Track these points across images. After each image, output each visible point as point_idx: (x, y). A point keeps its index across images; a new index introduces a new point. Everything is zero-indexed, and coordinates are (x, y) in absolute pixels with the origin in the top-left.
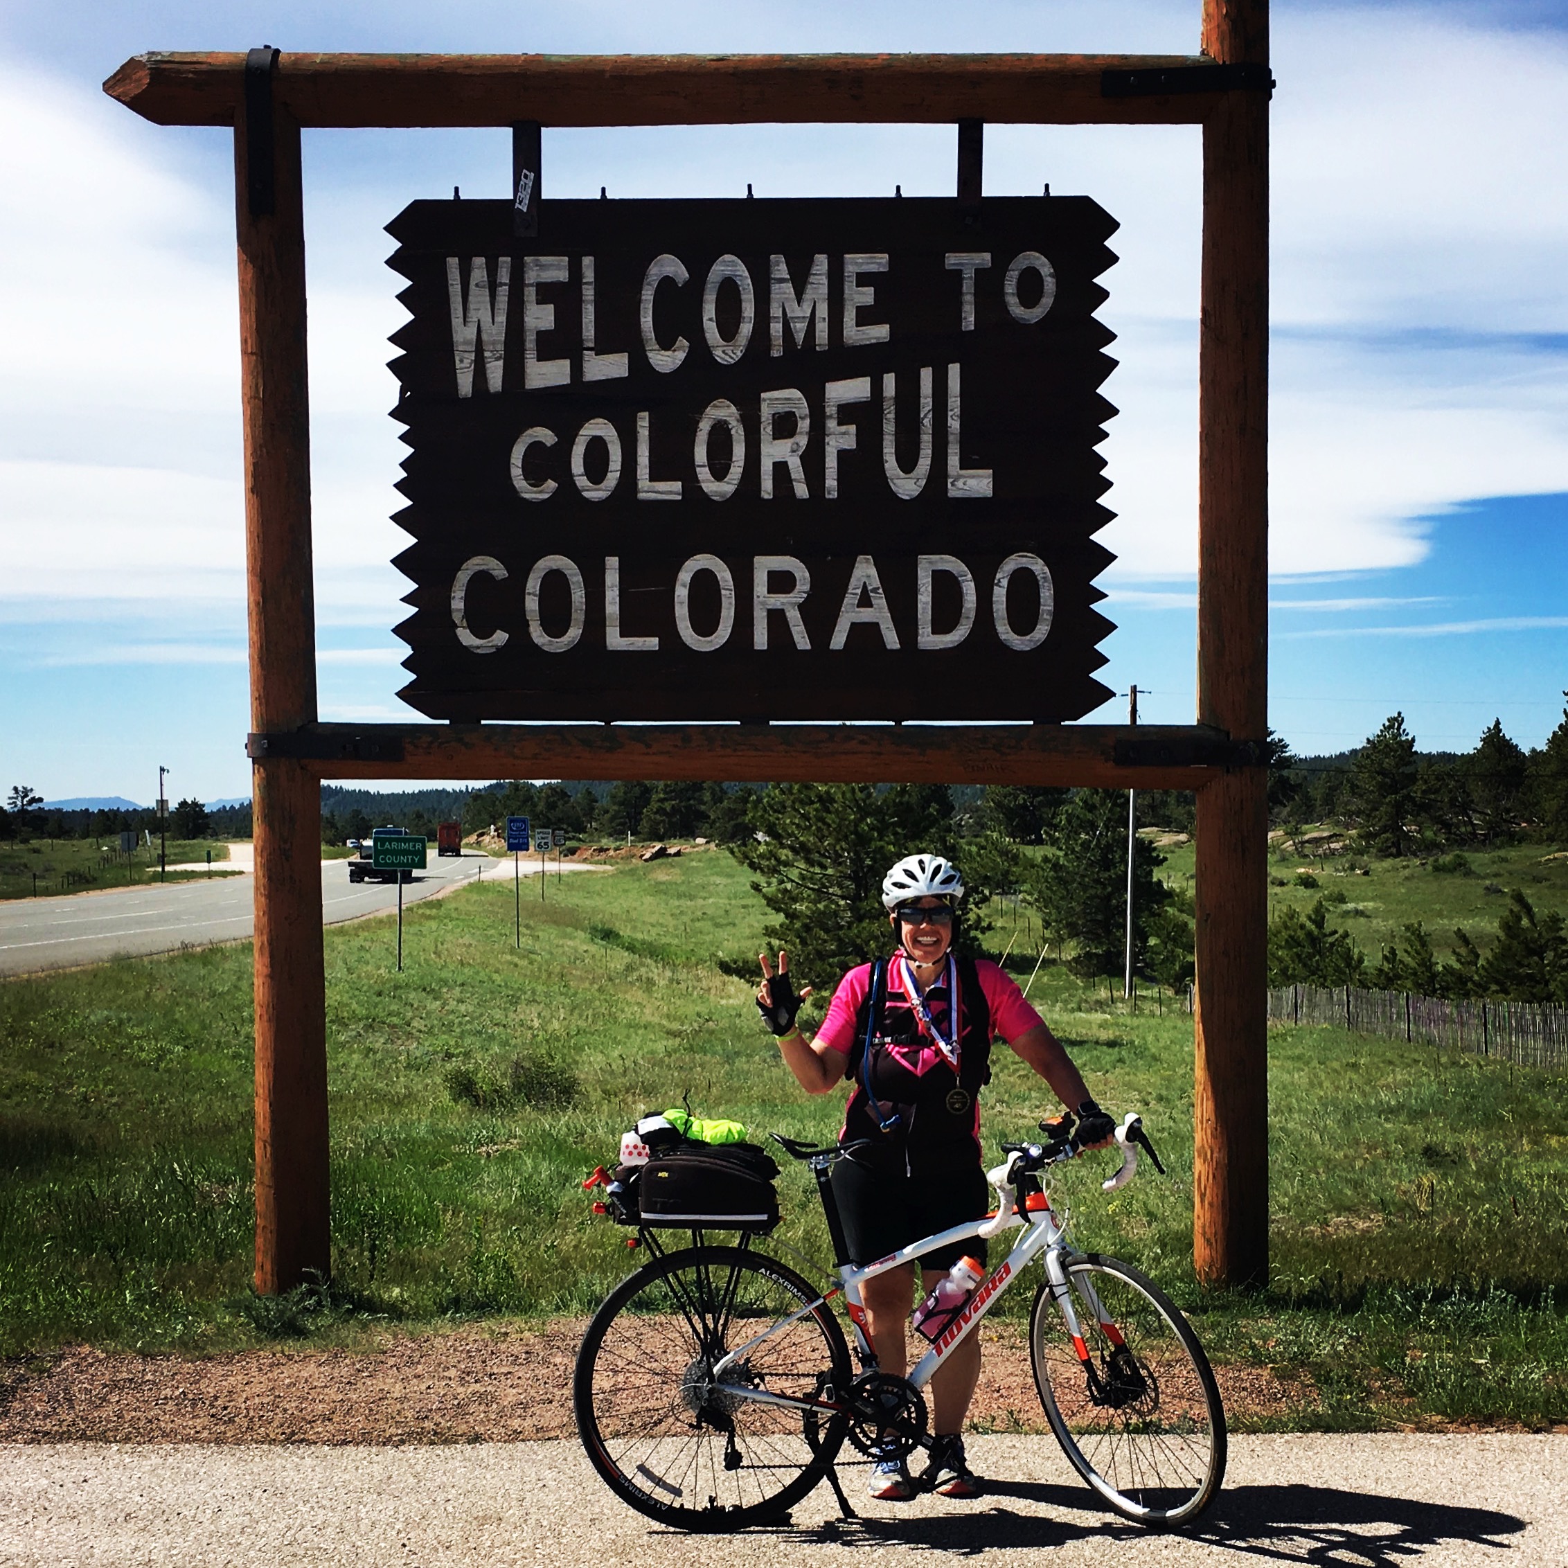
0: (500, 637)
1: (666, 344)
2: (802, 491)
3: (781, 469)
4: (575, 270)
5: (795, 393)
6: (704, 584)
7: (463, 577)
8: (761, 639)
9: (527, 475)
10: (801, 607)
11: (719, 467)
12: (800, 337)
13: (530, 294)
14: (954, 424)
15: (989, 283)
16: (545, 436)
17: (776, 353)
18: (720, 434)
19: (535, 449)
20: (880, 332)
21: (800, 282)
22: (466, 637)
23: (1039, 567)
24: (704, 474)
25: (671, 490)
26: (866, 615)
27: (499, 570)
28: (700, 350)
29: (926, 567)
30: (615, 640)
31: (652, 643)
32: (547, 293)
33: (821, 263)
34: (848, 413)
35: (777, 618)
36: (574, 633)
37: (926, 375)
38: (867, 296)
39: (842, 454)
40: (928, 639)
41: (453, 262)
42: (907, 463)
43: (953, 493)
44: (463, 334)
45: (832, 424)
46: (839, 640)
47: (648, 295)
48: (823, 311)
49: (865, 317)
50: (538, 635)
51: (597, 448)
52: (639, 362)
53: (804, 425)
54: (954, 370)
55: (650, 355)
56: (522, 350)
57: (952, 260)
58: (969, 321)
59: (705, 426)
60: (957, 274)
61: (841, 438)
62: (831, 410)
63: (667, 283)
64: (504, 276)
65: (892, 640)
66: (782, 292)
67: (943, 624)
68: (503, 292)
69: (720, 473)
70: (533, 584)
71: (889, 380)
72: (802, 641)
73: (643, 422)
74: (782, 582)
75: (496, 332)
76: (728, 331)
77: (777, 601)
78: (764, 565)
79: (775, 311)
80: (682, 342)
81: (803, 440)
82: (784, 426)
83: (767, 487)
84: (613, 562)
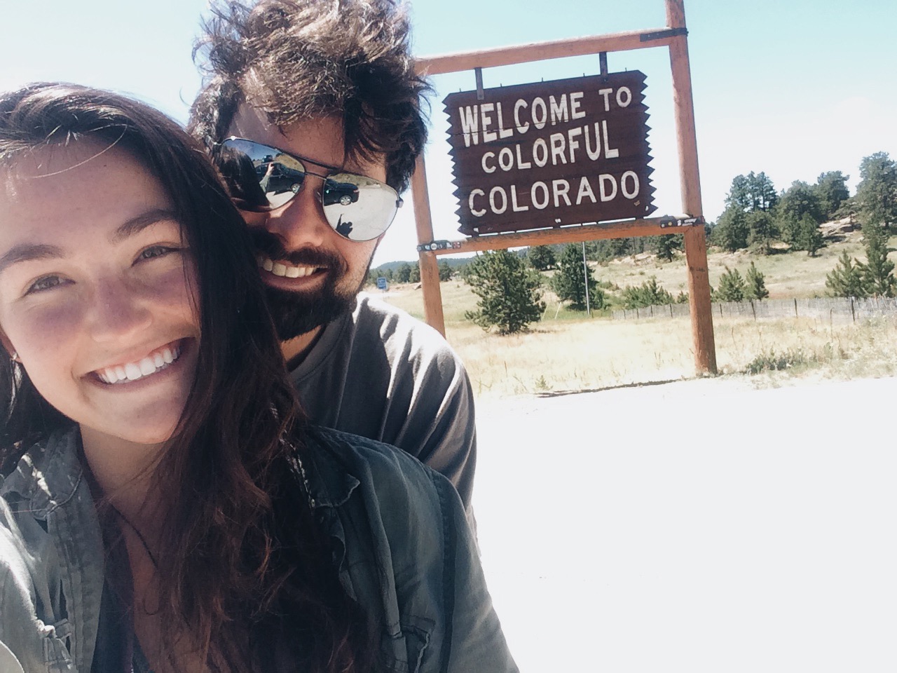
0: (484, 211)
1: (523, 125)
2: (564, 161)
3: (558, 156)
4: (495, 107)
5: (560, 135)
6: (539, 190)
7: (472, 197)
8: (557, 204)
9: (487, 166)
10: (568, 194)
11: (541, 158)
12: (560, 119)
13: (483, 115)
14: (606, 138)
15: (612, 97)
16: (492, 155)
17: (554, 124)
18: (540, 148)
19: (489, 158)
20: (582, 114)
21: (558, 102)
22: (474, 212)
23: (634, 175)
24: (536, 160)
25: (528, 165)
26: (586, 194)
27: (481, 193)
28: (532, 125)
29: (602, 178)
30: (516, 209)
31: (526, 208)
32: (488, 114)
33: (564, 97)
34: (575, 138)
35: (561, 197)
36: (504, 208)
37: (597, 125)
38: (578, 104)
39: (575, 150)
40: (604, 198)
41: (461, 109)
42: (593, 150)
43: (607, 157)
44: (466, 129)
45: (571, 142)
46: (579, 202)
47: (516, 111)
48: (566, 110)
49: (578, 110)
50: (494, 210)
51: (506, 156)
52: (516, 132)
53: (563, 143)
54: (604, 123)
55: (518, 129)
56: (482, 130)
57: (601, 92)
58: (607, 109)
59: (535, 147)
60: (603, 96)
61: (574, 145)
62: (570, 138)
63: (521, 107)
64: (476, 110)
65: (594, 200)
66: (554, 106)
67: (608, 193)
68: (476, 115)
69: (541, 159)
70: (492, 195)
71: (586, 128)
72: (568, 203)
73: (518, 147)
74: (561, 187)
75: (475, 128)
76: (540, 119)
77: (561, 192)
78: (555, 183)
79: (552, 112)
80: (527, 123)
81: (563, 147)
82: (558, 144)
83: (555, 162)
84: (513, 187)
